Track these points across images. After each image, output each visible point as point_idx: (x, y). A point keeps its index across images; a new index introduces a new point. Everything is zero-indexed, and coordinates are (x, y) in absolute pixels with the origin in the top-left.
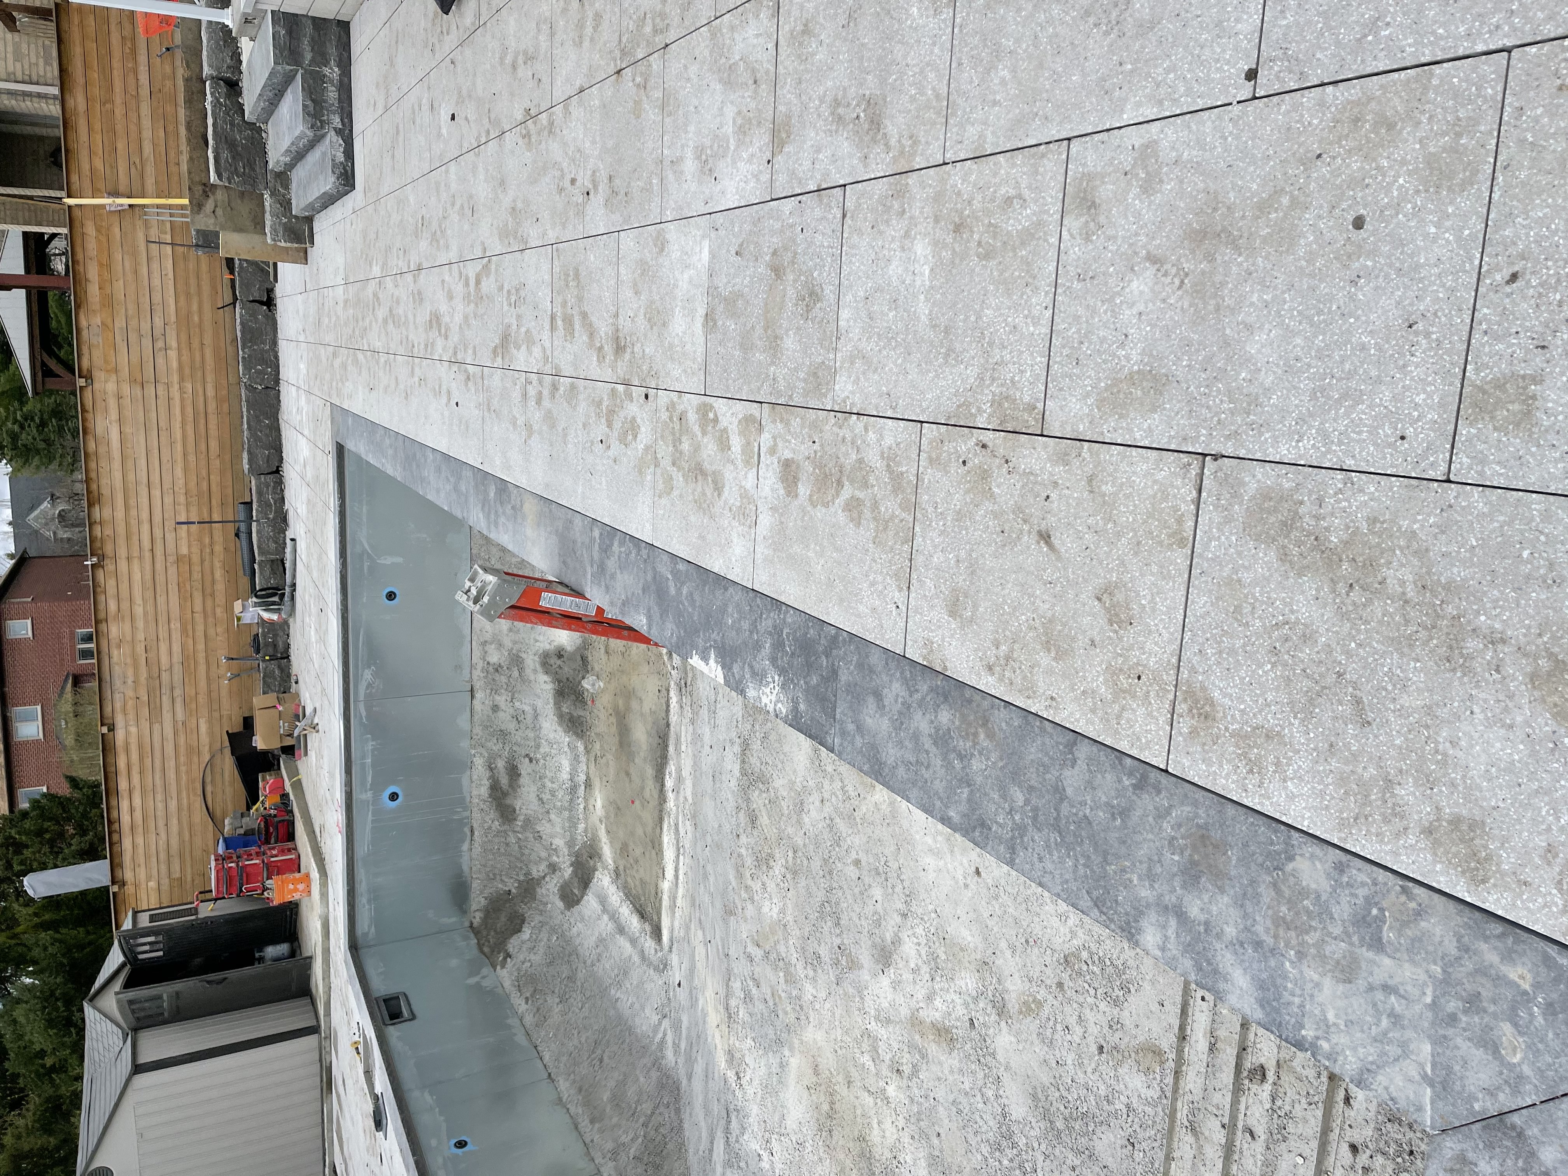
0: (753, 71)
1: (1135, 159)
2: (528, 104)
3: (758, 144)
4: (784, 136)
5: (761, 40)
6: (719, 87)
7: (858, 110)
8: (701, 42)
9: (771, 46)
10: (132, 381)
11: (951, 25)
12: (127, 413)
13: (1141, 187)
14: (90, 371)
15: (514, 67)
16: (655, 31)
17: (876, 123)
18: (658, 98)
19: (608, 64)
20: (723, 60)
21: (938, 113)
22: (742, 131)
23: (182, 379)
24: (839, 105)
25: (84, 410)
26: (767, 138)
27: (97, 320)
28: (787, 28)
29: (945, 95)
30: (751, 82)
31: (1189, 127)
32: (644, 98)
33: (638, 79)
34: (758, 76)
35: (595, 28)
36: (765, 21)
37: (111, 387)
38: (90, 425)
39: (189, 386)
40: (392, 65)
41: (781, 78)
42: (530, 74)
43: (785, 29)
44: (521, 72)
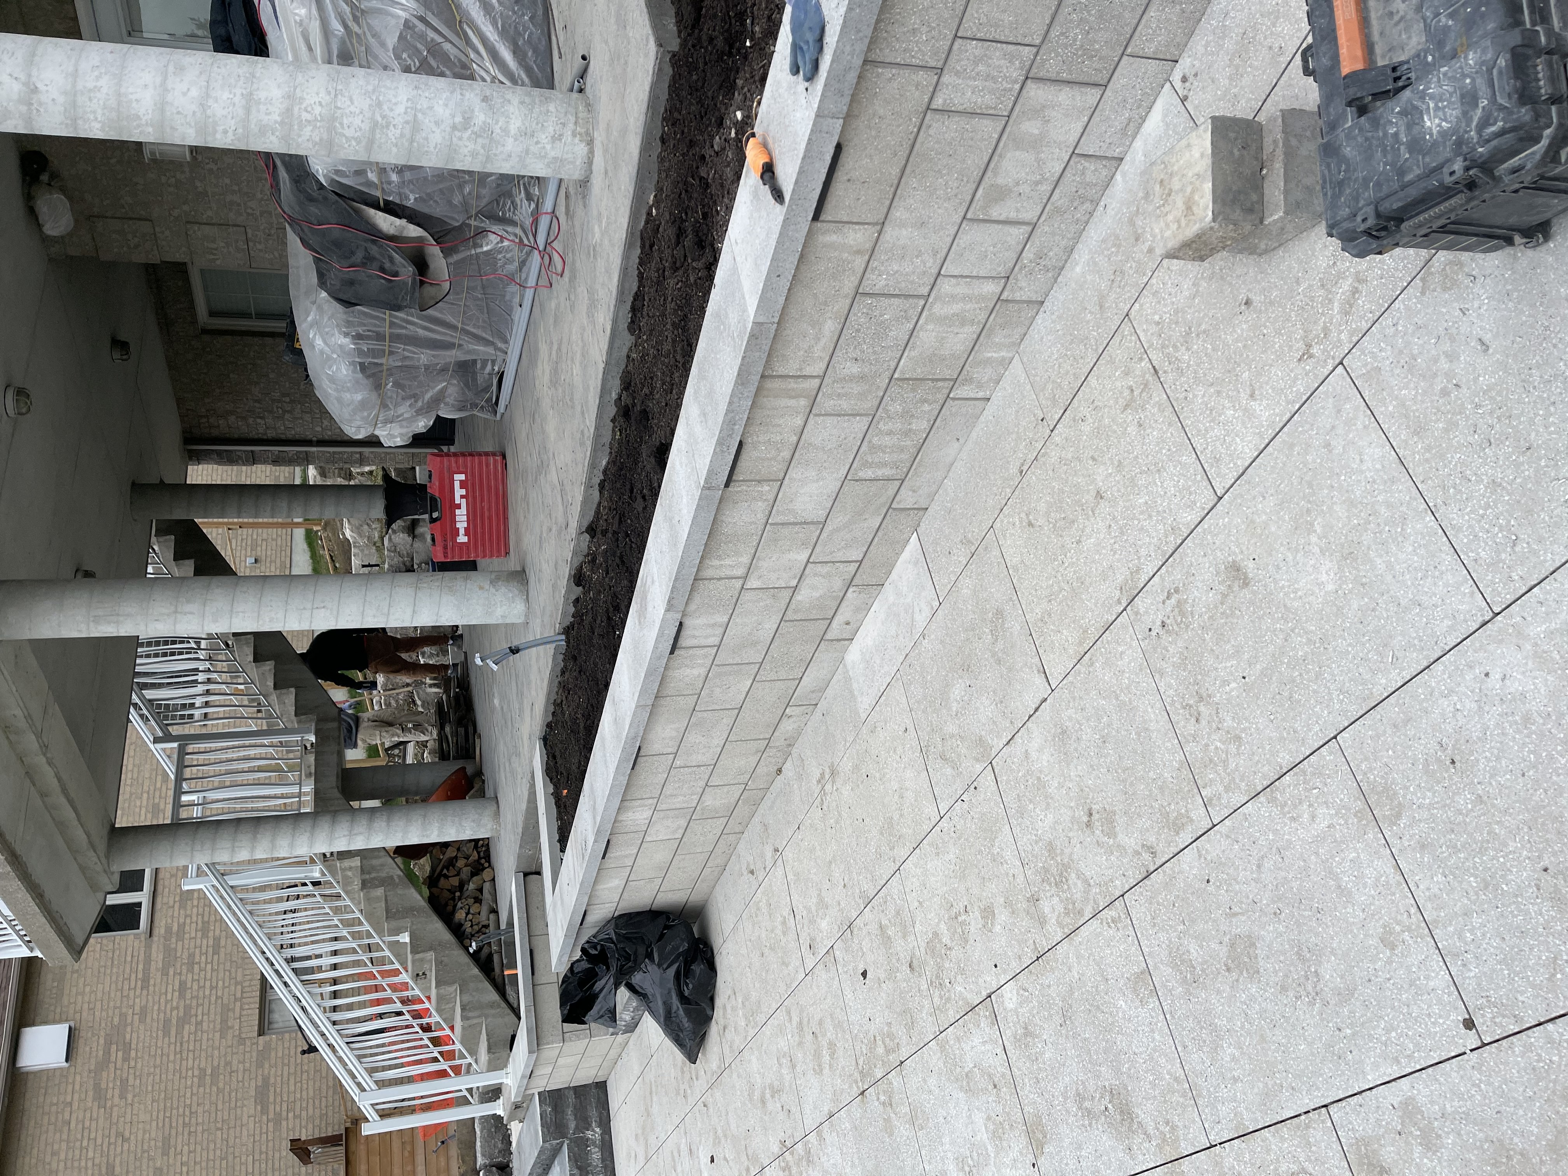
0: (990, 1076)
1: (1401, 1117)
2: (781, 1136)
3: (1017, 1149)
4: (1040, 1136)
5: (988, 1047)
6: (961, 1095)
7: (1103, 1102)
8: (933, 1056)
9: (1000, 1050)
11: (1161, 1012)
13: (1421, 1144)
15: (763, 1102)
16: (888, 1051)
17: (1126, 1113)
18: (906, 1113)
19: (850, 1087)
20: (958, 1069)
21: (1184, 1096)
22: (997, 1135)
24: (1084, 1099)
26: (1024, 1140)
28: (1009, 1033)
29: (1183, 1077)
30: (991, 1087)
31: (1437, 1080)
32: (892, 1115)
33: (882, 1098)
34: (996, 1080)
35: (832, 1055)
36: (987, 1030)
40: (649, 1115)
41: (1018, 1080)
42: (779, 1105)
43: (1008, 1034)
44: (770, 1105)
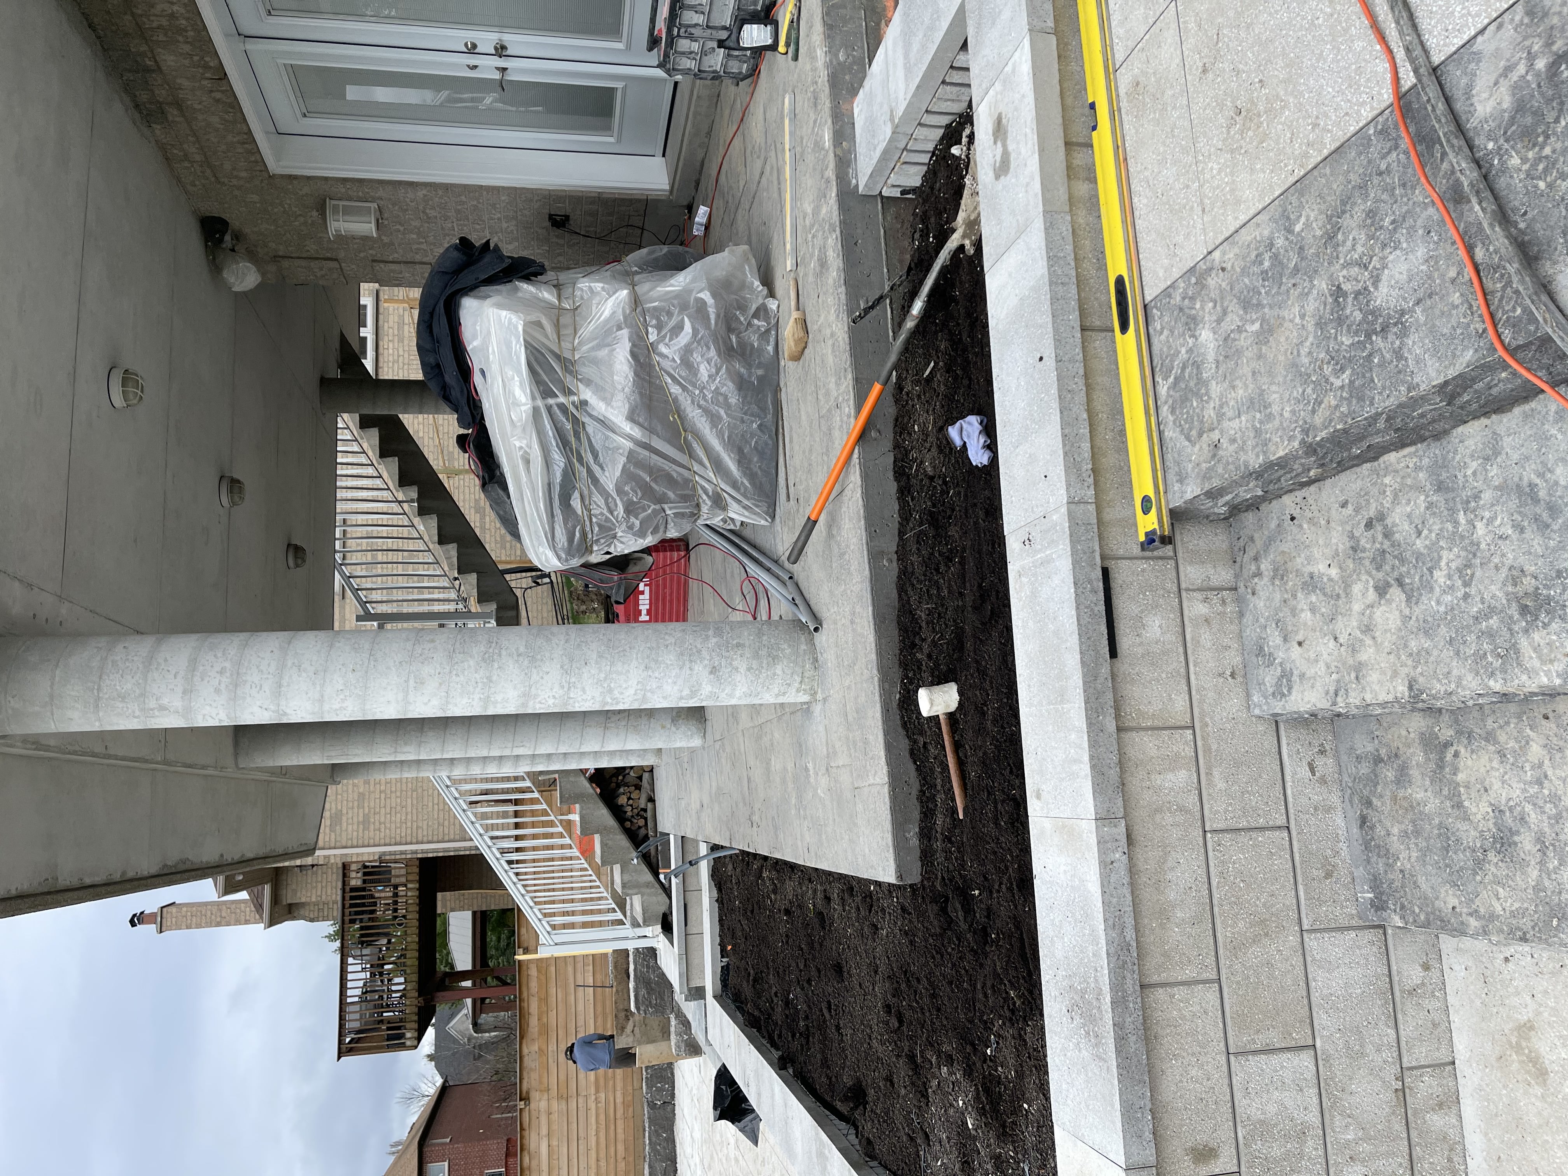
10: (560, 1097)
12: (555, 1127)
14: (528, 1093)
23: (597, 1091)
25: (522, 1129)
27: (535, 1048)
37: (543, 1104)
38: (526, 1142)
39: (602, 1095)
